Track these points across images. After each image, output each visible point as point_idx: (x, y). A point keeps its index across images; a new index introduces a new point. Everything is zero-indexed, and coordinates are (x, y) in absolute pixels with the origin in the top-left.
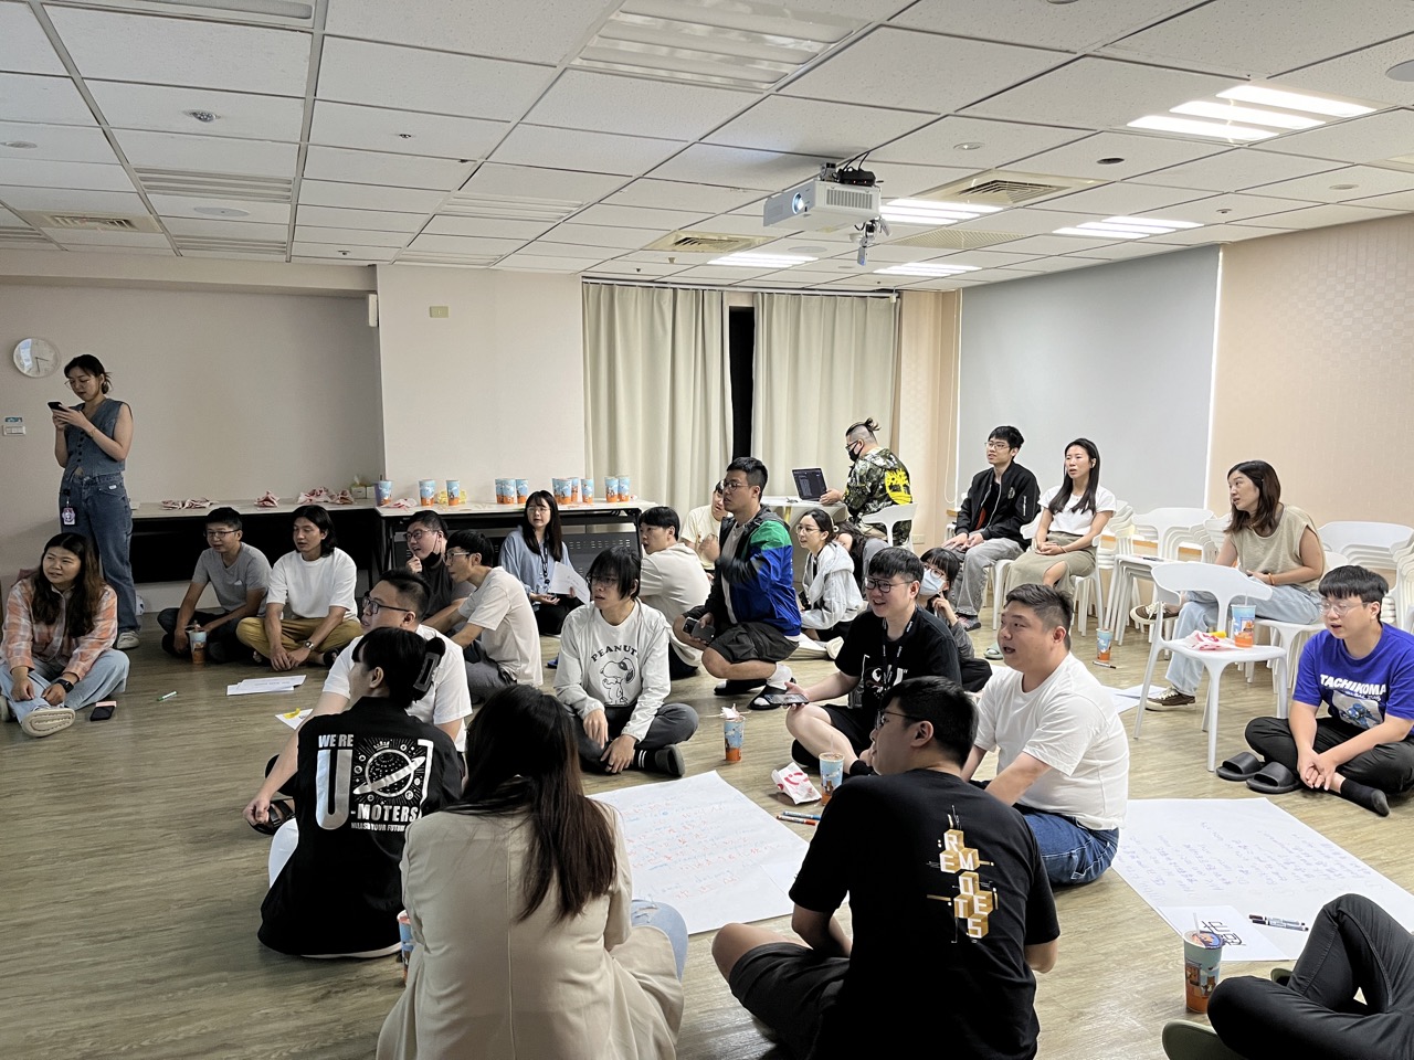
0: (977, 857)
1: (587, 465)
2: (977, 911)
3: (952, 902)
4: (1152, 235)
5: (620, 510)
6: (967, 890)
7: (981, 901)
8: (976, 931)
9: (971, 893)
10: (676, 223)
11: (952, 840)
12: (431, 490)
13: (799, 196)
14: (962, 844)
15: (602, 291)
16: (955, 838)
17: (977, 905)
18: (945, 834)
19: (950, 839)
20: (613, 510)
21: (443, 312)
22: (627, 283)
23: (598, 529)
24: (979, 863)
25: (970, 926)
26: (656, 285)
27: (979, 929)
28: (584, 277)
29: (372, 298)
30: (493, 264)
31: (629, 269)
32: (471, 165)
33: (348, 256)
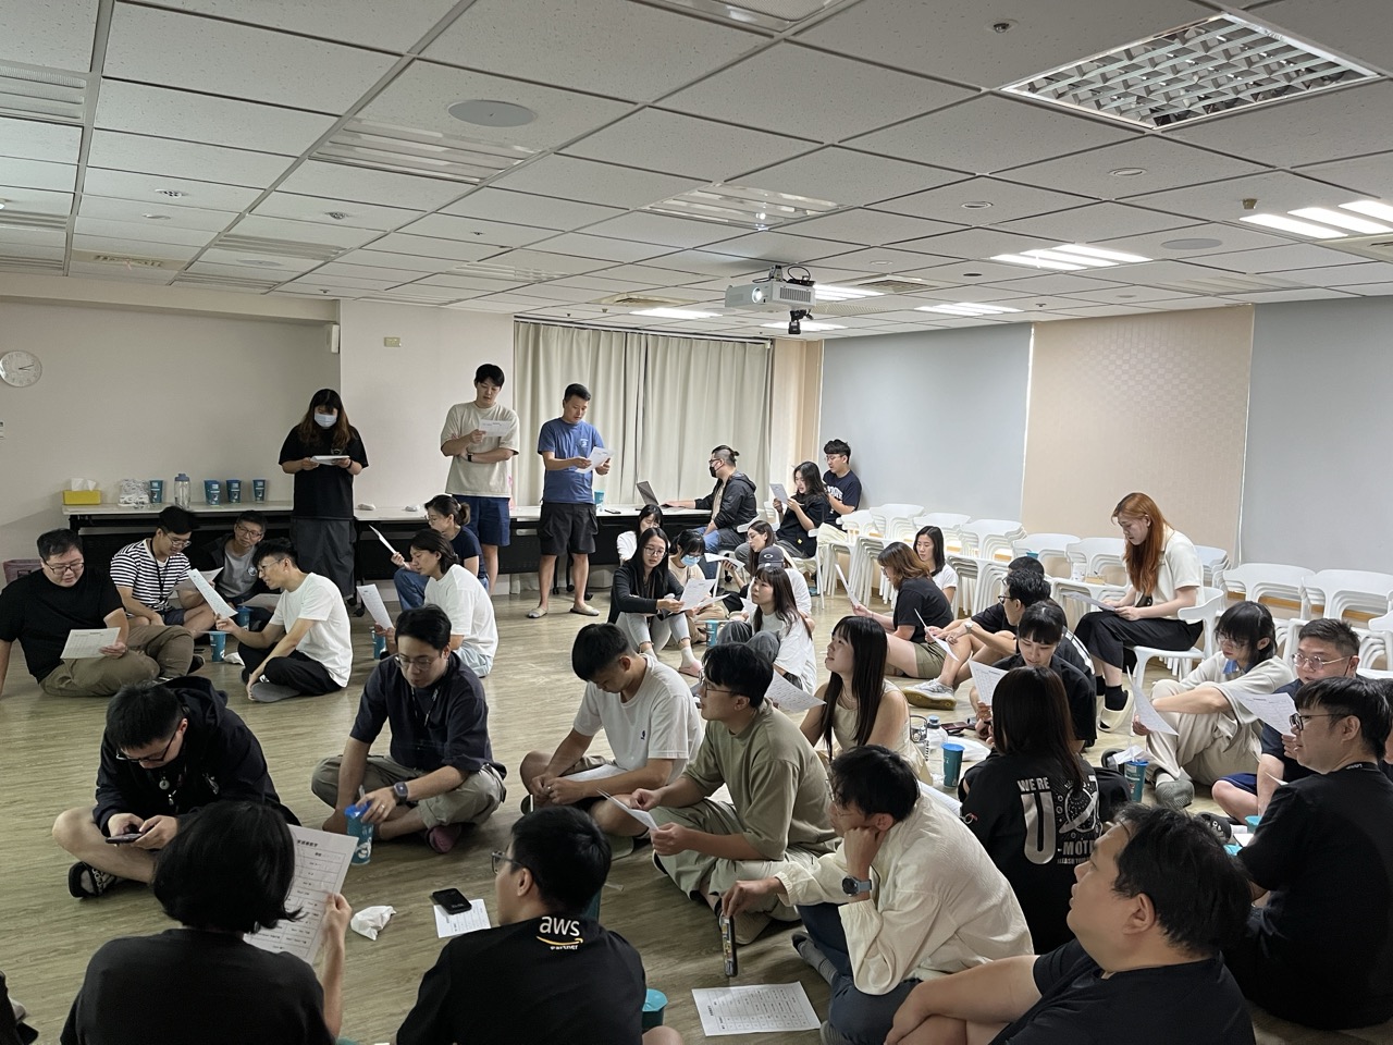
4: (985, 315)
10: (625, 289)
13: (759, 289)
15: (531, 330)
21: (396, 342)
22: (550, 323)
26: (571, 326)
28: (516, 317)
29: (335, 328)
30: (446, 304)
31: (560, 313)
32: (506, 250)
33: (326, 293)
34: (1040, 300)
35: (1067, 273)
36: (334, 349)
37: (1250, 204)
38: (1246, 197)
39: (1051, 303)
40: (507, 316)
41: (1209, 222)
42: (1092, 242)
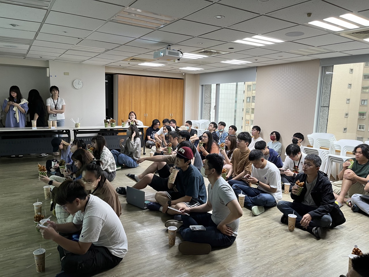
4: (242, 64)
10: (130, 55)
13: (162, 52)
21: (68, 74)
29: (48, 69)
30: (82, 62)
32: (81, 39)
33: (42, 58)
34: (256, 58)
35: (260, 47)
36: (48, 76)
37: (309, 15)
38: (308, 12)
39: (260, 59)
40: (103, 66)
41: (299, 25)
42: (263, 34)
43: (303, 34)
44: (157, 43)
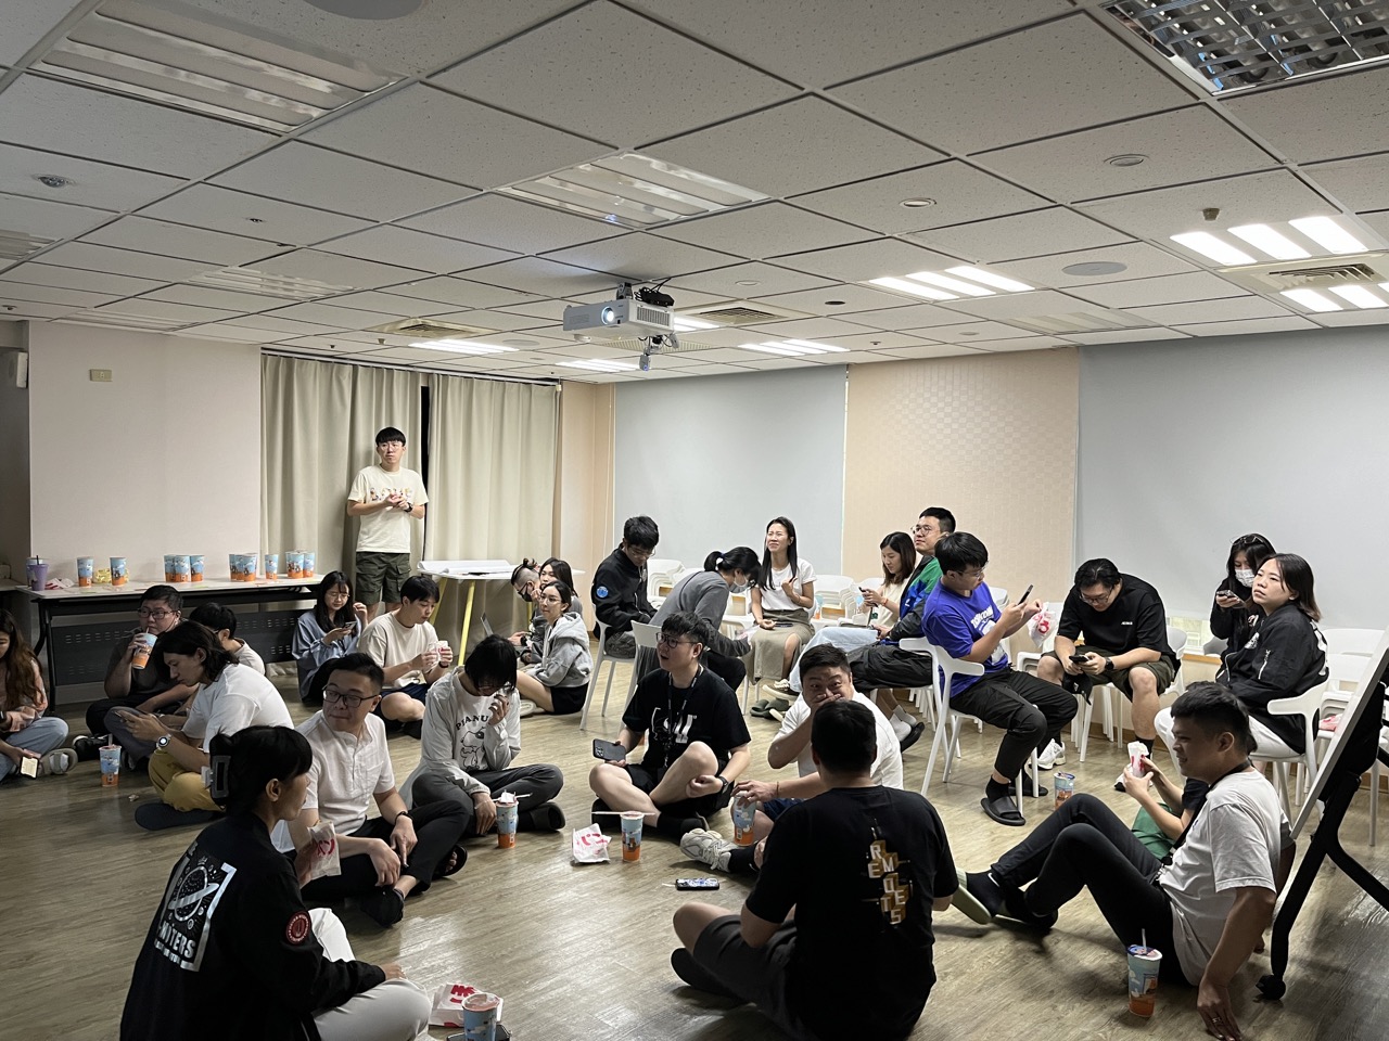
0: (896, 859)
1: (262, 540)
2: (897, 903)
3: (880, 901)
4: (807, 355)
5: (301, 587)
6: (889, 889)
7: (900, 894)
8: (896, 919)
9: (893, 890)
11: (876, 851)
12: (91, 569)
13: (609, 309)
14: (884, 851)
15: (282, 365)
16: (878, 847)
17: (897, 897)
18: (872, 847)
19: (875, 849)
20: (296, 587)
21: (106, 375)
22: (307, 357)
23: (273, 606)
24: (898, 863)
25: (893, 916)
26: (333, 362)
27: (899, 916)
28: (263, 349)
29: (22, 357)
30: (174, 329)
31: (322, 345)
32: (286, 249)
33: (10, 312)
34: (879, 337)
36: (20, 383)
37: (1211, 214)
38: (1214, 207)
39: (888, 340)
40: (251, 347)
41: (1137, 240)
42: (993, 264)
43: (1120, 267)
44: (591, 275)
